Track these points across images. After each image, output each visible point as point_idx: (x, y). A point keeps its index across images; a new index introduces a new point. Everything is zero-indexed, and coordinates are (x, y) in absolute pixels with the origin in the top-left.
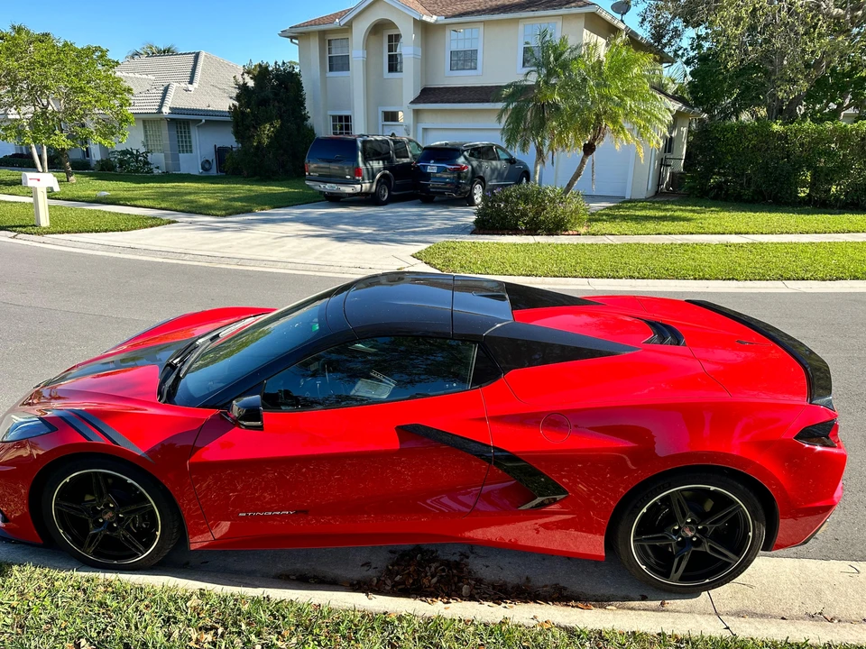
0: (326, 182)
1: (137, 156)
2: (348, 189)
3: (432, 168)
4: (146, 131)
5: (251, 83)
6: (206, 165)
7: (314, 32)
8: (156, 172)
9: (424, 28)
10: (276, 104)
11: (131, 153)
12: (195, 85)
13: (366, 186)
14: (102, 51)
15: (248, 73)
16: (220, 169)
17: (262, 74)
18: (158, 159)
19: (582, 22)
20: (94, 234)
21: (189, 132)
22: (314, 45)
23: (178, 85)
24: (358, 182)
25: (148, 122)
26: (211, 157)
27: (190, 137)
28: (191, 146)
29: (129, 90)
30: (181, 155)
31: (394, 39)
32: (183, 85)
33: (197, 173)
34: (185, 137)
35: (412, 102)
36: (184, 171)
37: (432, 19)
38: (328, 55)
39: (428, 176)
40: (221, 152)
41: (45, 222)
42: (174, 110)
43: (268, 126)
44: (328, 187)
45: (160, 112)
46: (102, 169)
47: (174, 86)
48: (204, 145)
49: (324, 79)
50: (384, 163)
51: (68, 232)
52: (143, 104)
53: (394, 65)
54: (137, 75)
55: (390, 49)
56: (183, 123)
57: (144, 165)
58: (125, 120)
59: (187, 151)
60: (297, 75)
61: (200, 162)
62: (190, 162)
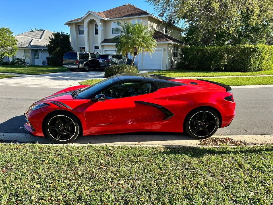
0: (69, 65)
1: (22, 60)
2: (75, 67)
3: (101, 61)
4: (25, 53)
5: (54, 37)
6: (43, 63)
7: (74, 23)
8: (27, 65)
9: (104, 22)
10: (61, 44)
11: (20, 59)
12: (41, 39)
13: (80, 66)
14: (8, 29)
15: (54, 35)
16: (48, 64)
17: (57, 35)
18: (28, 61)
21: (38, 52)
22: (74, 27)
23: (36, 39)
24: (77, 65)
25: (25, 50)
26: (45, 60)
27: (38, 54)
28: (39, 57)
29: (17, 40)
30: (35, 60)
31: (96, 25)
32: (37, 39)
33: (41, 65)
34: (37, 56)
35: (101, 43)
36: (36, 65)
37: (106, 19)
38: (78, 30)
39: (100, 63)
40: (48, 59)
42: (32, 46)
45: (28, 47)
46: (11, 64)
47: (34, 39)
48: (44, 56)
49: (77, 37)
52: (24, 45)
53: (97, 33)
55: (96, 28)
56: (35, 50)
57: (24, 63)
58: (15, 49)
59: (37, 59)
60: (68, 36)
61: (41, 62)
62: (38, 62)
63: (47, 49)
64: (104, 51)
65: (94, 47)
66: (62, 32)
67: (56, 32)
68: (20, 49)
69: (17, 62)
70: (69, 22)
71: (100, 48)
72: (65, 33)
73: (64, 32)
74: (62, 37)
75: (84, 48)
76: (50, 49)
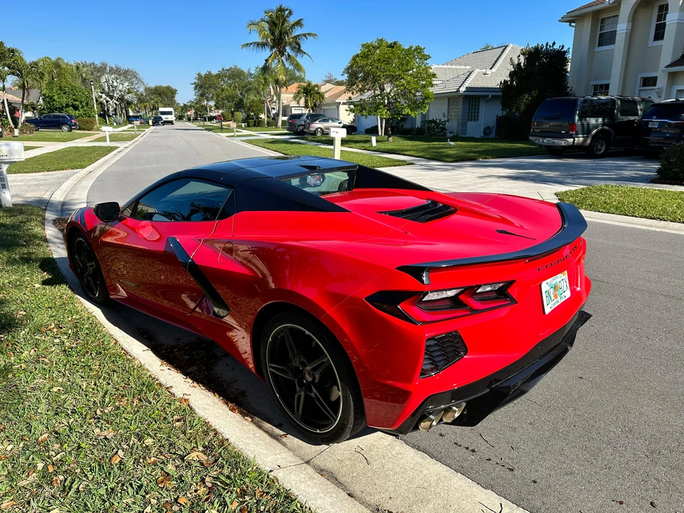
0: (545, 137)
1: (439, 124)
2: (563, 143)
3: (654, 123)
4: (449, 106)
5: (523, 63)
6: (487, 131)
8: (449, 135)
10: (538, 78)
11: (435, 122)
12: (494, 70)
13: (579, 139)
14: (420, 49)
15: (524, 54)
16: (497, 134)
17: (535, 54)
18: (452, 126)
21: (479, 102)
22: (588, 24)
23: (480, 71)
24: (571, 136)
25: (451, 98)
26: (493, 123)
27: (478, 109)
28: (478, 116)
29: (434, 75)
30: (469, 123)
32: (484, 71)
33: (479, 137)
34: (475, 109)
35: (668, 66)
36: (468, 135)
38: (599, 33)
39: (648, 131)
40: (499, 119)
42: (468, 89)
43: (526, 96)
44: (546, 141)
45: (458, 91)
46: (417, 134)
47: (477, 72)
48: (489, 114)
49: (592, 54)
50: (603, 120)
53: (659, 34)
55: (659, 19)
56: (474, 98)
57: (441, 131)
58: (427, 98)
59: (474, 120)
60: (565, 52)
61: (482, 129)
62: (475, 128)
63: (500, 94)
64: (674, 93)
65: (639, 82)
66: (547, 44)
67: (533, 45)
68: (439, 97)
69: (429, 129)
70: (575, 10)
71: (662, 82)
72: (556, 47)
73: (554, 43)
74: (546, 59)
75: (607, 86)
76: (507, 93)
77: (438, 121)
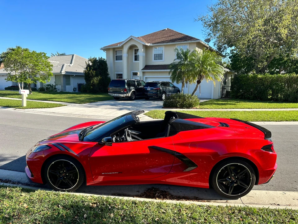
0: (115, 93)
1: (52, 86)
2: (122, 96)
3: (149, 89)
4: (56, 79)
5: (91, 64)
6: (74, 89)
7: (111, 48)
8: (58, 91)
9: (146, 47)
10: (99, 70)
11: (51, 85)
12: (72, 64)
14: (44, 54)
15: (90, 60)
16: (79, 90)
17: (95, 61)
18: (59, 87)
19: (195, 45)
20: (41, 109)
21: (70, 78)
22: (111, 53)
24: (125, 93)
25: (57, 76)
26: (76, 86)
27: (70, 80)
28: (70, 83)
29: (52, 66)
30: (67, 86)
31: (136, 51)
32: (68, 64)
33: (71, 92)
34: (68, 82)
35: (142, 70)
36: (67, 91)
37: (149, 45)
38: (115, 55)
39: (148, 91)
40: (80, 85)
41: (25, 105)
42: (66, 72)
44: (116, 95)
45: (61, 72)
46: (41, 91)
47: (66, 65)
48: (74, 83)
49: (114, 63)
50: (133, 87)
51: (32, 108)
52: (56, 70)
54: (54, 61)
55: (135, 53)
56: (68, 76)
57: (54, 89)
58: (50, 75)
59: (69, 85)
60: (105, 61)
61: (73, 89)
62: (69, 88)
63: (84, 75)
64: (145, 78)
66: (99, 58)
69: (47, 88)
70: (107, 46)
71: (140, 74)
72: (102, 59)
75: (122, 75)
76: (87, 76)
77: (52, 85)
